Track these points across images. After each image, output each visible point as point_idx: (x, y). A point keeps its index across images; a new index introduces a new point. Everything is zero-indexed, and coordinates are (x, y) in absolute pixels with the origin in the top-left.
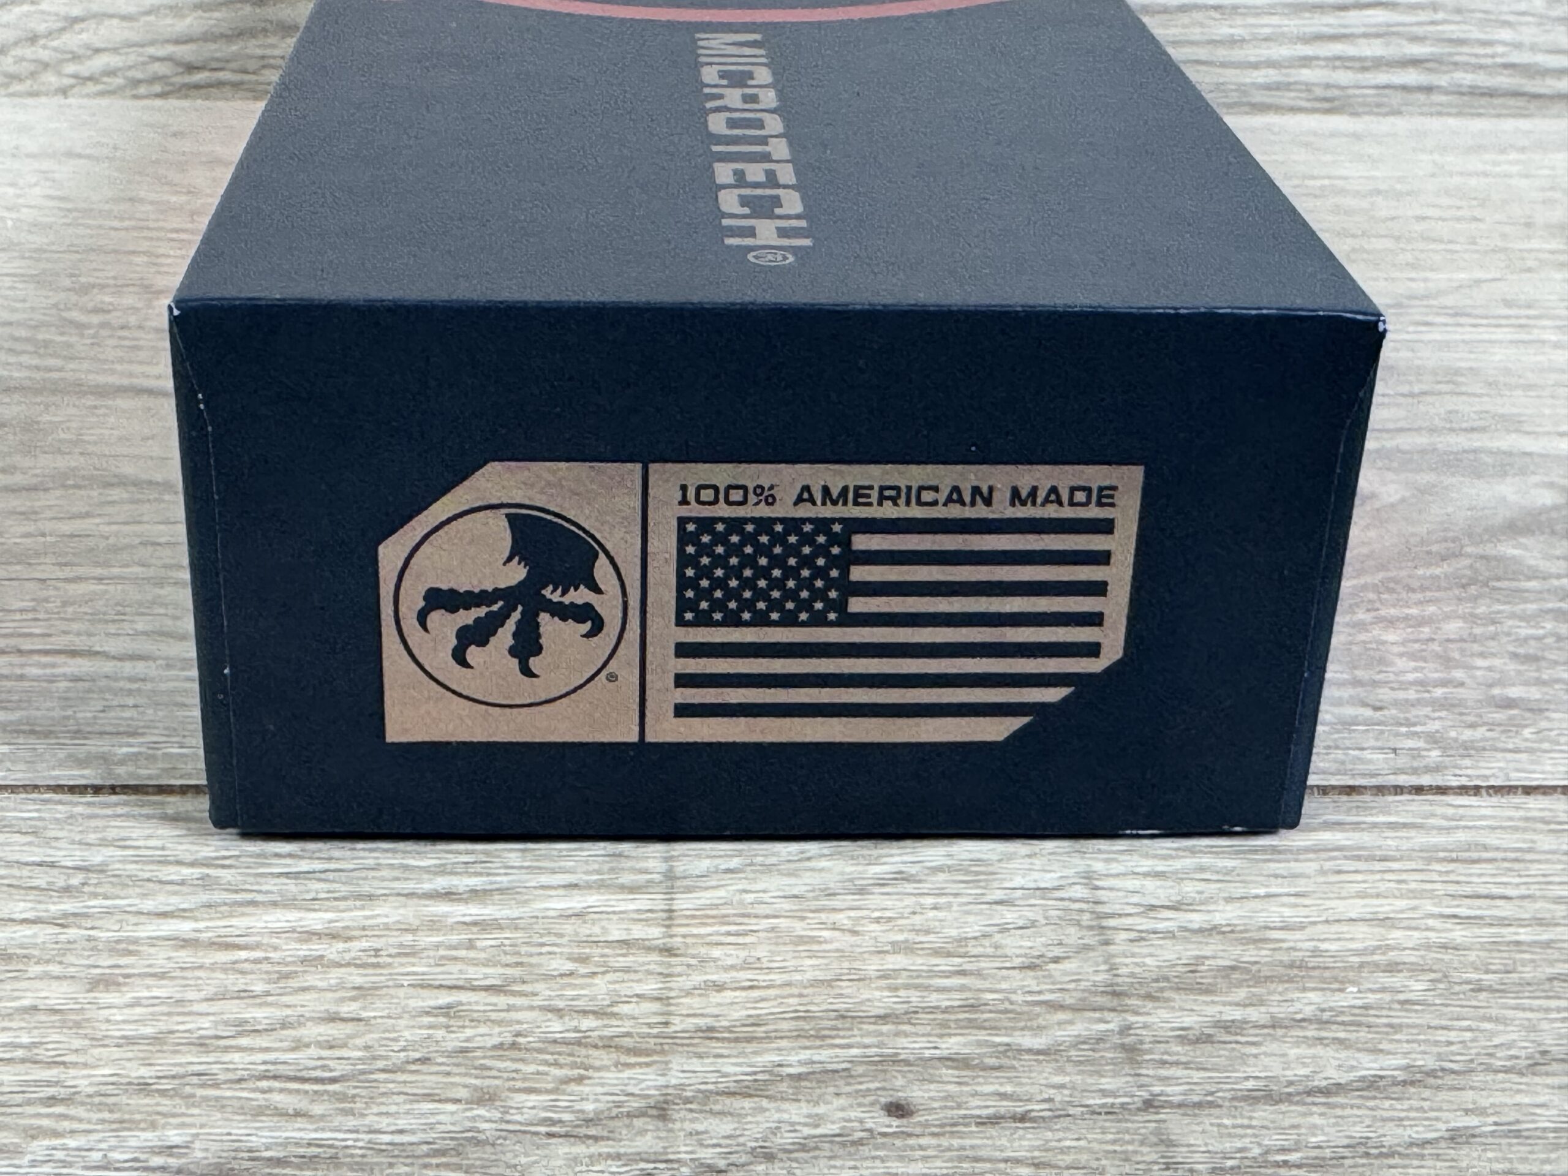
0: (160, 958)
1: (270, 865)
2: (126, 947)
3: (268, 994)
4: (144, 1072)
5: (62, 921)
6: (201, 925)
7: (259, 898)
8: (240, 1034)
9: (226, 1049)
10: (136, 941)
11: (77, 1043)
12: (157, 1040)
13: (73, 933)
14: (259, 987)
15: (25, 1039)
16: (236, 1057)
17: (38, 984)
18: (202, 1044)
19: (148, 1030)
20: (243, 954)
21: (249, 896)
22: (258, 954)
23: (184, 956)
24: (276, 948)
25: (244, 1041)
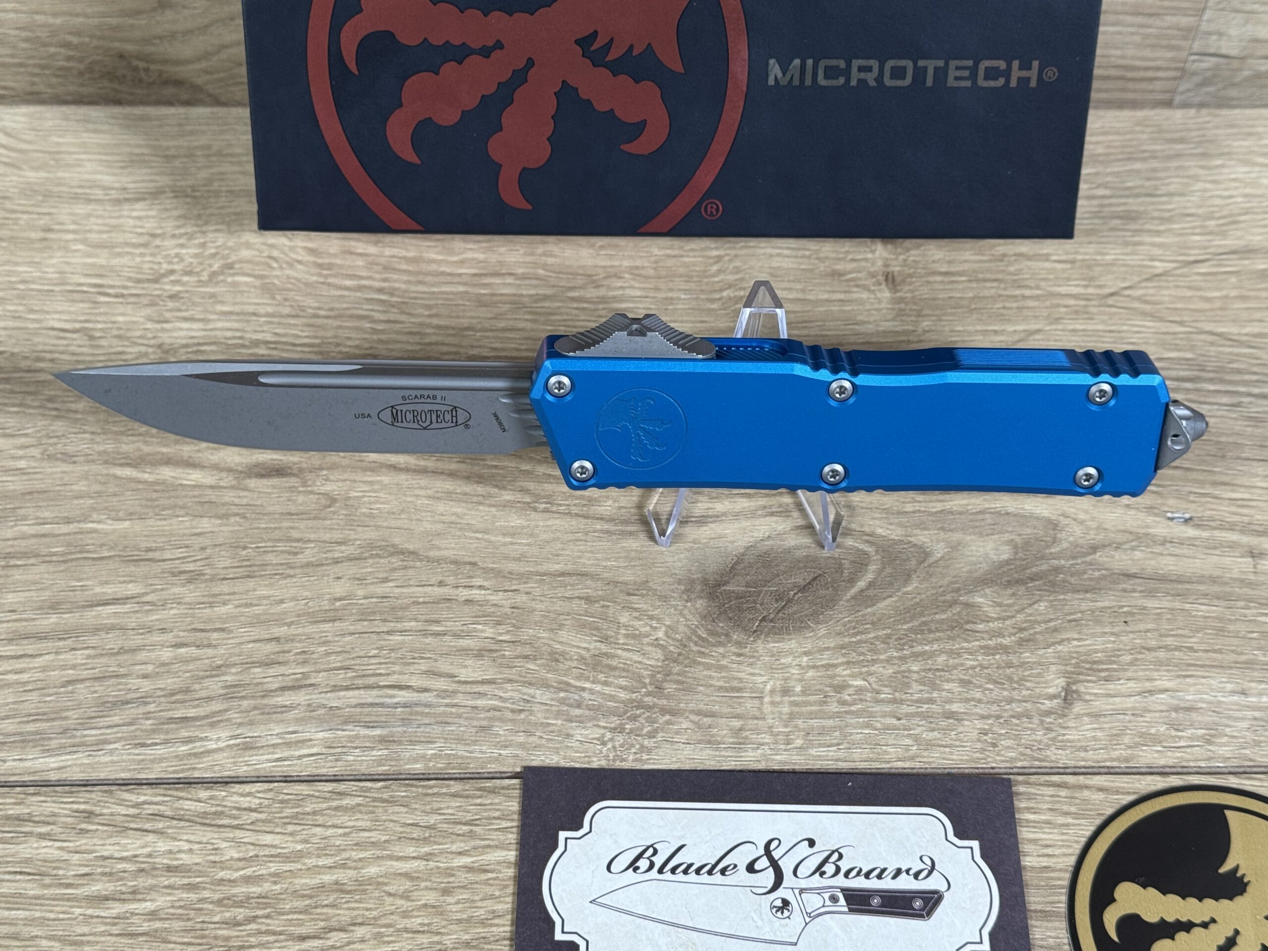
0: (463, 877)
1: (492, 824)
2: (449, 872)
3: (500, 897)
4: (466, 937)
5: (427, 857)
6: (474, 859)
7: (491, 843)
8: (494, 918)
9: (491, 925)
10: (452, 868)
11: (444, 923)
12: (468, 920)
13: (432, 864)
14: (497, 893)
15: (426, 921)
16: (494, 929)
17: (425, 893)
18: (483, 923)
19: (465, 916)
20: (490, 875)
21: (487, 842)
22: (494, 875)
23: (471, 877)
24: (500, 872)
25: (496, 921)
